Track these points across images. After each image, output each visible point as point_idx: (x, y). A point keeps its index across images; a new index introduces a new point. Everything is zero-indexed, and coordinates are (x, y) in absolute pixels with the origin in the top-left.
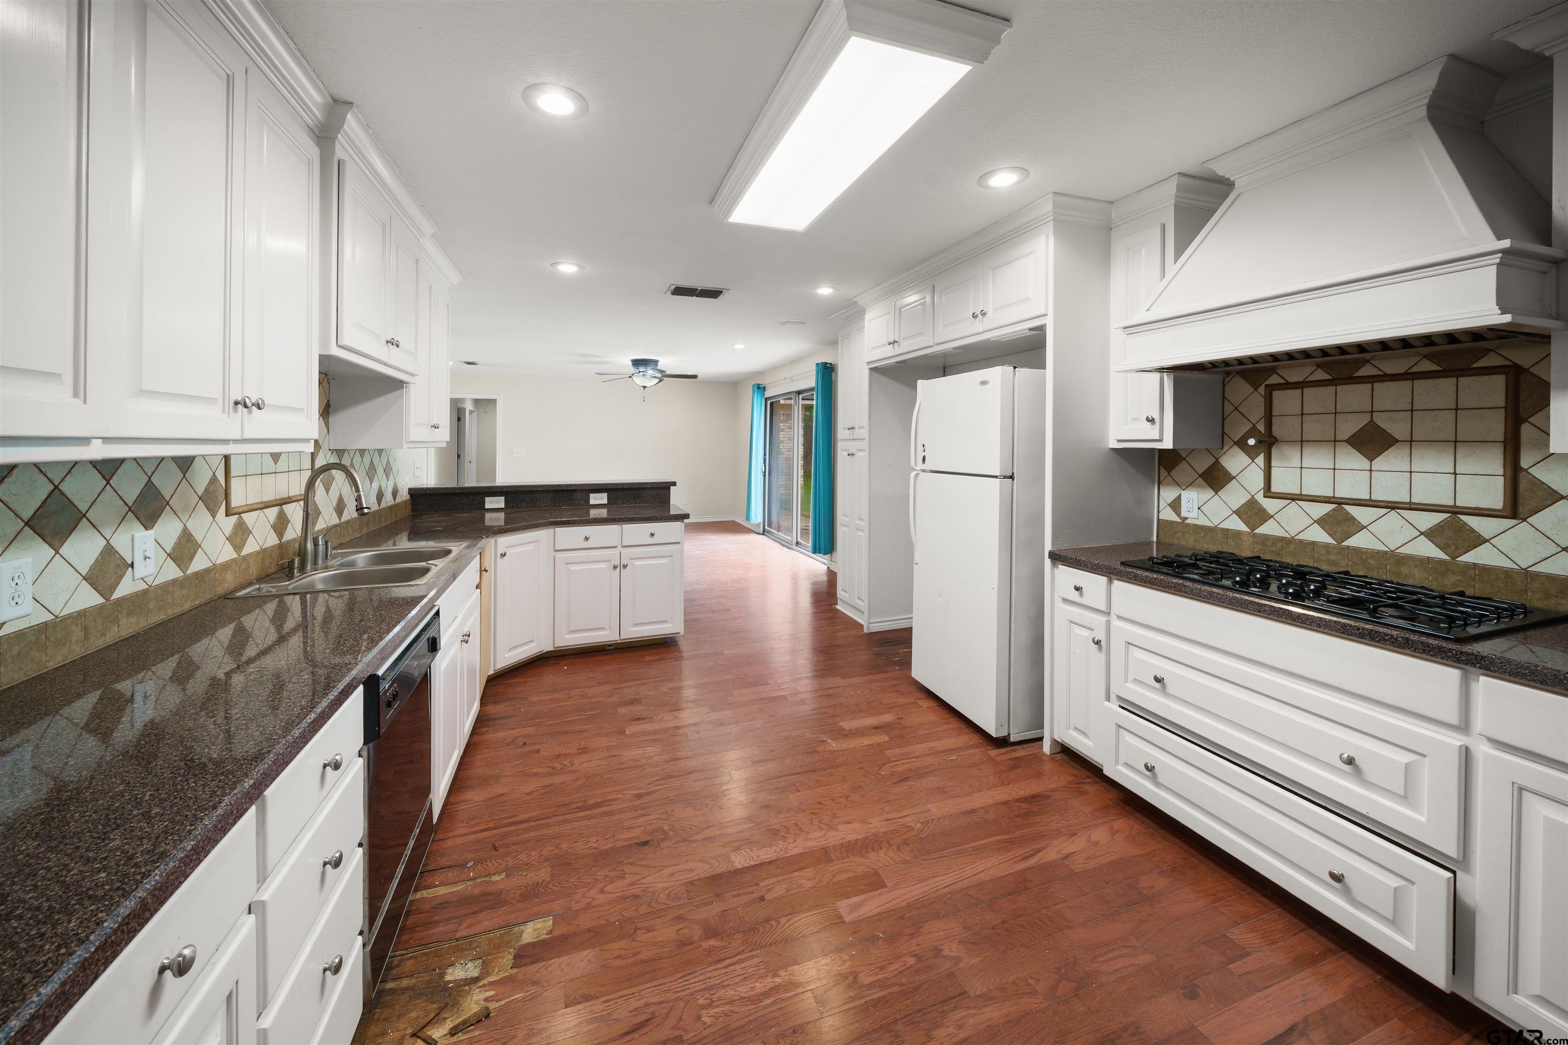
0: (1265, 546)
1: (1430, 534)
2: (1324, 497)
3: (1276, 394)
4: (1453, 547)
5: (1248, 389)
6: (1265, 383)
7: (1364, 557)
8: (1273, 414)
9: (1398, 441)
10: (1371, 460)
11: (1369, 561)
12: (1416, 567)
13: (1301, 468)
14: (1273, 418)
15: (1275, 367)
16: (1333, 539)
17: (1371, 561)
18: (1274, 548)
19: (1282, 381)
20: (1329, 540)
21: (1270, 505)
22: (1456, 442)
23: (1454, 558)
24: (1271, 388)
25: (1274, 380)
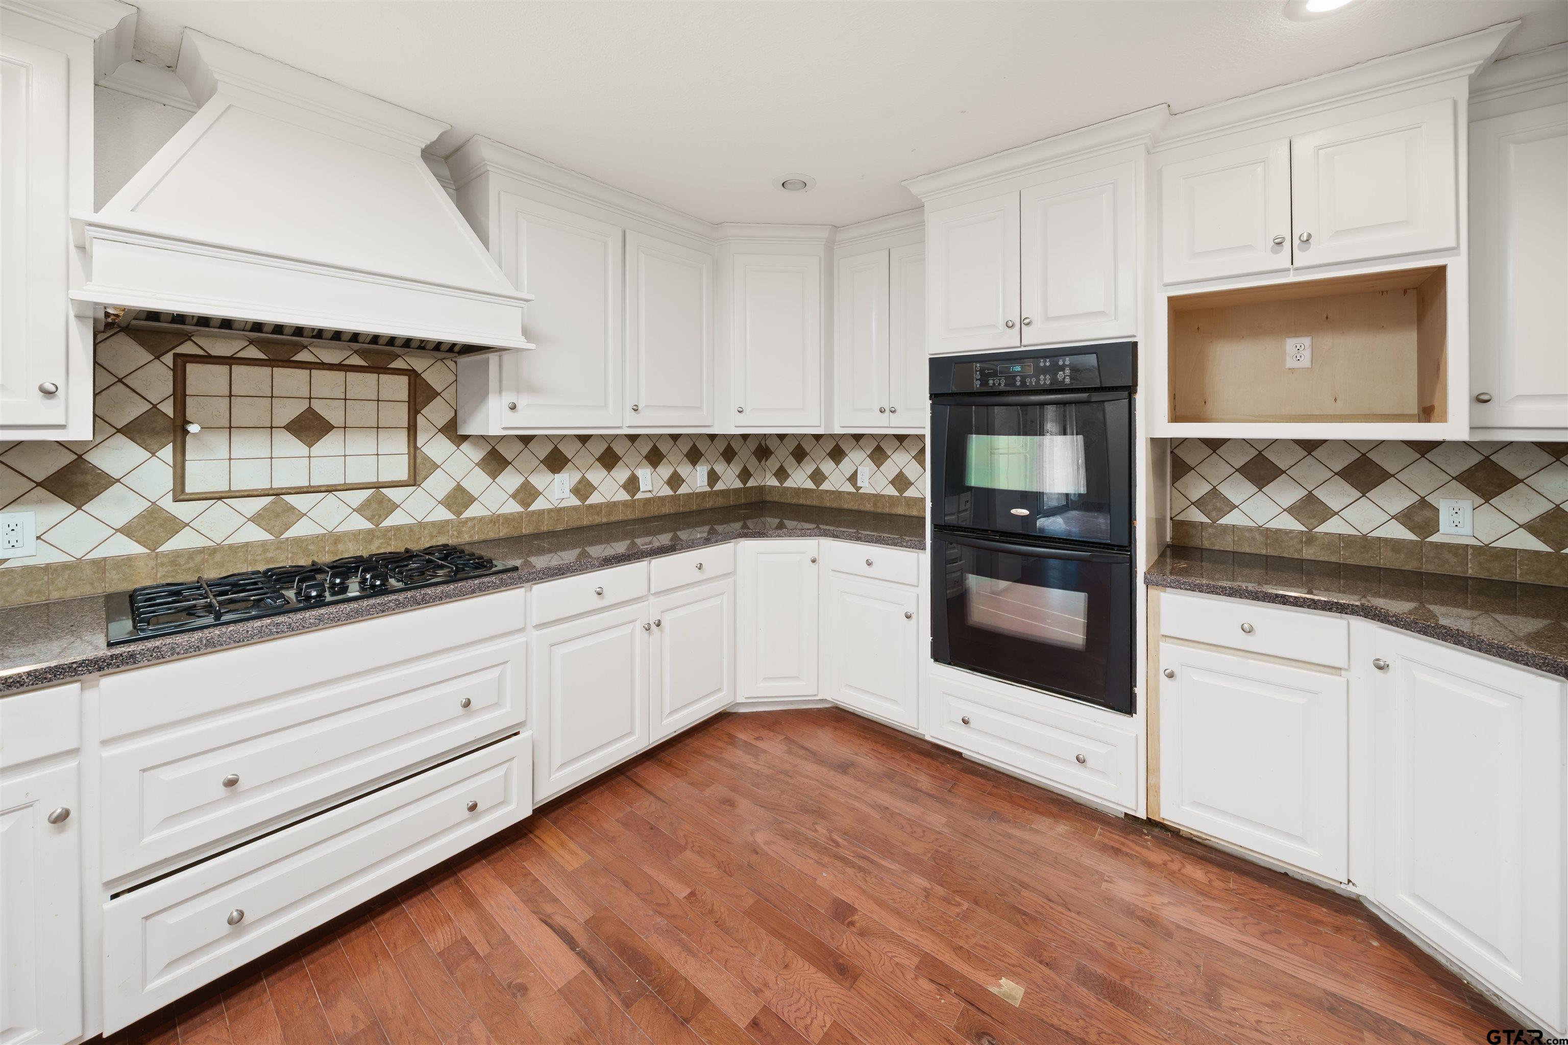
0: (176, 566)
1: (359, 510)
2: (262, 490)
3: (190, 368)
4: (377, 517)
5: (144, 356)
6: (173, 351)
7: (304, 545)
8: (187, 393)
9: (334, 427)
10: (310, 446)
11: (309, 547)
12: (350, 541)
13: (230, 459)
14: (187, 397)
15: (190, 333)
16: (271, 534)
17: (311, 547)
18: (191, 565)
19: (201, 353)
20: (266, 536)
21: (183, 511)
22: (378, 428)
23: (377, 526)
24: (182, 361)
25: (187, 348)
